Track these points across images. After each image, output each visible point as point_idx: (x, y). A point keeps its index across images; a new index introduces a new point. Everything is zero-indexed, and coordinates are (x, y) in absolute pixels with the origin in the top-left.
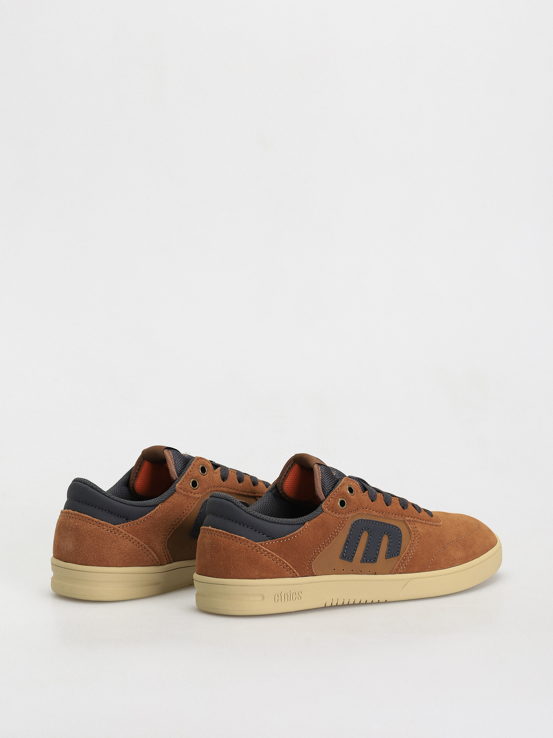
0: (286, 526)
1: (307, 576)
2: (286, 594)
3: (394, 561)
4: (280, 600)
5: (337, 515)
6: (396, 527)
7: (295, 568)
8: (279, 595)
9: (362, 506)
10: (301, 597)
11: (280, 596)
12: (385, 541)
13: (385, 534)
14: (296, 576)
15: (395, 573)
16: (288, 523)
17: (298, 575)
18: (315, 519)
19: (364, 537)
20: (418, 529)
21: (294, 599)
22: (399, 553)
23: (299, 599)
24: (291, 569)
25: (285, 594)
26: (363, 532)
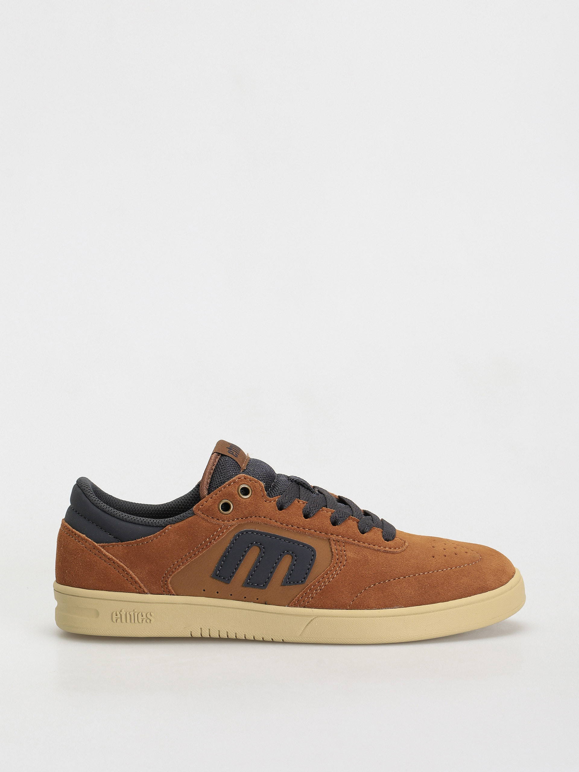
0: (140, 527)
1: (161, 594)
2: (128, 613)
3: (295, 590)
4: (119, 620)
5: (215, 521)
6: (309, 547)
7: (142, 581)
8: (118, 613)
9: (258, 513)
10: (151, 620)
11: (119, 616)
12: (286, 562)
13: (288, 554)
14: (144, 592)
15: (295, 606)
16: (143, 523)
17: (146, 591)
18: (181, 523)
19: (253, 555)
20: (347, 553)
21: (140, 620)
22: (305, 581)
23: (147, 622)
24: (136, 582)
25: (126, 613)
26: (251, 546)
